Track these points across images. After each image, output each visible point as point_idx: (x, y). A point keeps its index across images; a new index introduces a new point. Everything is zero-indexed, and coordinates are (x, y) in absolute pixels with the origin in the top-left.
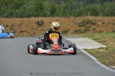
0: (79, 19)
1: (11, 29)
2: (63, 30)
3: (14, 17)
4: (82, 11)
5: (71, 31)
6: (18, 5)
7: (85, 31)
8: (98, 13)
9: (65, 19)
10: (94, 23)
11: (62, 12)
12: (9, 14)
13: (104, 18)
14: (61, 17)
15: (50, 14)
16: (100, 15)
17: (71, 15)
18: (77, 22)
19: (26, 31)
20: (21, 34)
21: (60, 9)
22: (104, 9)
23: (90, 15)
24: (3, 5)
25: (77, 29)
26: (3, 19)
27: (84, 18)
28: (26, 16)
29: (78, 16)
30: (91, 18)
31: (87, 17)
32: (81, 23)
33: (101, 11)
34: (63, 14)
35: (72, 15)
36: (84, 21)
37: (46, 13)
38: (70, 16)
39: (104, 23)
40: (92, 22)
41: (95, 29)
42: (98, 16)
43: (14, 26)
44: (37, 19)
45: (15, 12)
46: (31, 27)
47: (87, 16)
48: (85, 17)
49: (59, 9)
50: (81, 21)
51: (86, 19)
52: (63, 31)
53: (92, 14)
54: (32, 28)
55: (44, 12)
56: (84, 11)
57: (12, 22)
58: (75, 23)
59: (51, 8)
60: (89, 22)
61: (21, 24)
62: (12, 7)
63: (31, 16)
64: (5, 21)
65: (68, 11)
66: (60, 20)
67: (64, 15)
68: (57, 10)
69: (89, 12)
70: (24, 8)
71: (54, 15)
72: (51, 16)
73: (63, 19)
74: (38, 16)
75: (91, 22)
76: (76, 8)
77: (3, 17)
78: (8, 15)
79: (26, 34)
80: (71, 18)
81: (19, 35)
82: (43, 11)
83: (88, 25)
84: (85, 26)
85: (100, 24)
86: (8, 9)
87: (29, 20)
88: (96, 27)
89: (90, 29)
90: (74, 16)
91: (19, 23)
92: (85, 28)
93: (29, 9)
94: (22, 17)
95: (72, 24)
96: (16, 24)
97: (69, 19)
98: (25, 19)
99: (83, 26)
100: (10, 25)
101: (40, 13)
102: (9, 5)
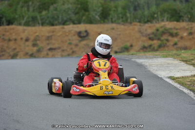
0: (150, 27)
1: (34, 45)
2: (122, 46)
3: (39, 24)
4: (154, 14)
5: (136, 48)
6: (44, 4)
7: (160, 46)
8: (180, 17)
9: (126, 27)
10: (174, 34)
11: (120, 16)
12: (31, 19)
13: (192, 24)
14: (119, 23)
15: (100, 18)
16: (186, 20)
17: (135, 20)
18: (146, 32)
19: (59, 48)
20: (51, 53)
21: (117, 10)
22: (192, 9)
23: (167, 20)
24: (21, 3)
25: (146, 45)
26: (21, 28)
27: (158, 25)
28: (59, 22)
29: (148, 21)
30: (170, 25)
31: (163, 24)
32: (153, 33)
33: (186, 14)
34: (122, 18)
35: (137, 20)
36: (157, 30)
37: (93, 16)
38: (134, 22)
39: (191, 34)
40: (171, 31)
41: (176, 44)
42: (181, 21)
43: (39, 40)
44: (78, 27)
45: (41, 16)
46: (68, 42)
47: (163, 20)
48: (158, 23)
49: (114, 11)
50: (153, 30)
51: (162, 27)
52: (122, 48)
53: (170, 18)
54: (70, 44)
55: (90, 16)
56: (157, 14)
57: (36, 33)
58: (142, 33)
59: (101, 8)
60: (166, 31)
61: (51, 36)
62: (35, 8)
63: (68, 23)
64: (24, 31)
65: (130, 13)
66: (117, 29)
67: (124, 19)
68: (112, 12)
69: (166, 15)
70: (56, 9)
71: (106, 20)
72: (102, 22)
73: (122, 26)
74: (79, 23)
75: (169, 33)
76: (144, 9)
77: (20, 24)
78: (29, 21)
79: (60, 54)
80: (135, 25)
81: (47, 54)
82: (87, 13)
83: (165, 37)
84: (159, 39)
85: (185, 34)
86: (28, 10)
87: (64, 30)
88: (179, 41)
89: (168, 44)
90: (140, 22)
91: (47, 35)
92: (159, 42)
93: (64, 11)
94: (53, 25)
95: (138, 35)
96: (43, 36)
97: (131, 27)
98: (58, 27)
99: (156, 39)
100: (32, 38)
101: (82, 17)
102: (30, 3)
